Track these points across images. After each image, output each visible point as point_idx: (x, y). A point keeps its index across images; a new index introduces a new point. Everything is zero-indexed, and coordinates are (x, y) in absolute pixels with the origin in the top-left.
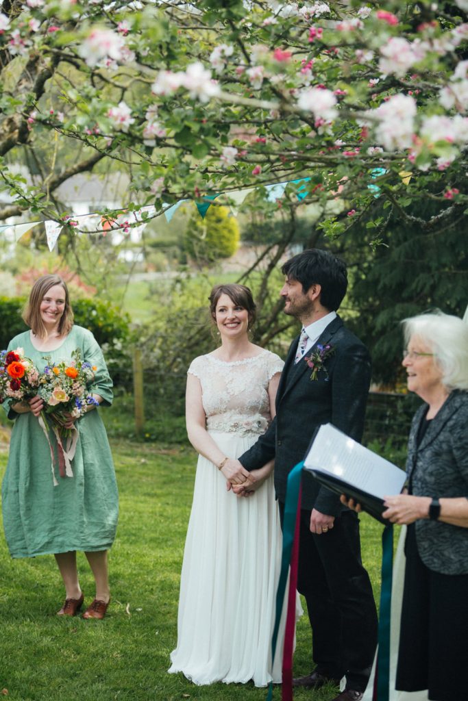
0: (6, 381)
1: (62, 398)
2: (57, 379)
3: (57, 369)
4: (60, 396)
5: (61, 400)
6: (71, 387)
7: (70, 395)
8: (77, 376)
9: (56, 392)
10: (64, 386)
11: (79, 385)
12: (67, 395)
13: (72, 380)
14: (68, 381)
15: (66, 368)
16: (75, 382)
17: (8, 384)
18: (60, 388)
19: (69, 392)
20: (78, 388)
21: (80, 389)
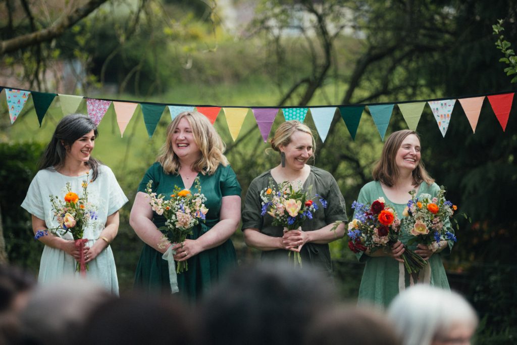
0: (373, 229)
1: (422, 231)
2: (419, 212)
3: (420, 203)
4: (421, 229)
5: (422, 232)
6: (431, 222)
7: (430, 229)
8: (438, 212)
9: (418, 225)
10: (426, 219)
11: (438, 220)
12: (427, 228)
13: (434, 215)
14: (429, 215)
15: (428, 204)
16: (436, 217)
17: (376, 230)
18: (421, 221)
19: (430, 226)
20: (438, 223)
21: (439, 224)
